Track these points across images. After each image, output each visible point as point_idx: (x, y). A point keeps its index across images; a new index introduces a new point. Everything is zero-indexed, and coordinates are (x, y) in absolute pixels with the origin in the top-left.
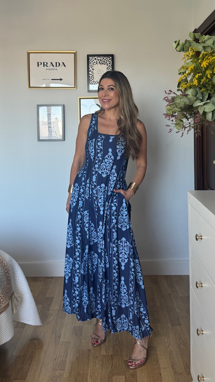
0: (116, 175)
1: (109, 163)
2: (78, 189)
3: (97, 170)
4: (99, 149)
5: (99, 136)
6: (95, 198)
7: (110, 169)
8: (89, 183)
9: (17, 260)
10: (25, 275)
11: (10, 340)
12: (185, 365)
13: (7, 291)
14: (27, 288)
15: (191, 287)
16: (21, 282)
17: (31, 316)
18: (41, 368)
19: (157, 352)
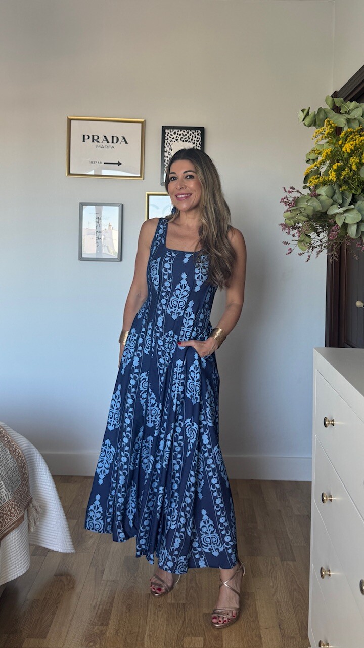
0: (193, 316)
1: (183, 297)
2: (136, 338)
3: (164, 307)
4: (166, 275)
5: (168, 254)
6: (160, 353)
7: (184, 307)
8: (151, 328)
9: (39, 448)
10: (51, 473)
11: (23, 574)
12: (300, 624)
13: (21, 496)
14: (53, 493)
15: (314, 500)
16: (45, 484)
17: (58, 537)
18: (72, 620)
19: (257, 603)
